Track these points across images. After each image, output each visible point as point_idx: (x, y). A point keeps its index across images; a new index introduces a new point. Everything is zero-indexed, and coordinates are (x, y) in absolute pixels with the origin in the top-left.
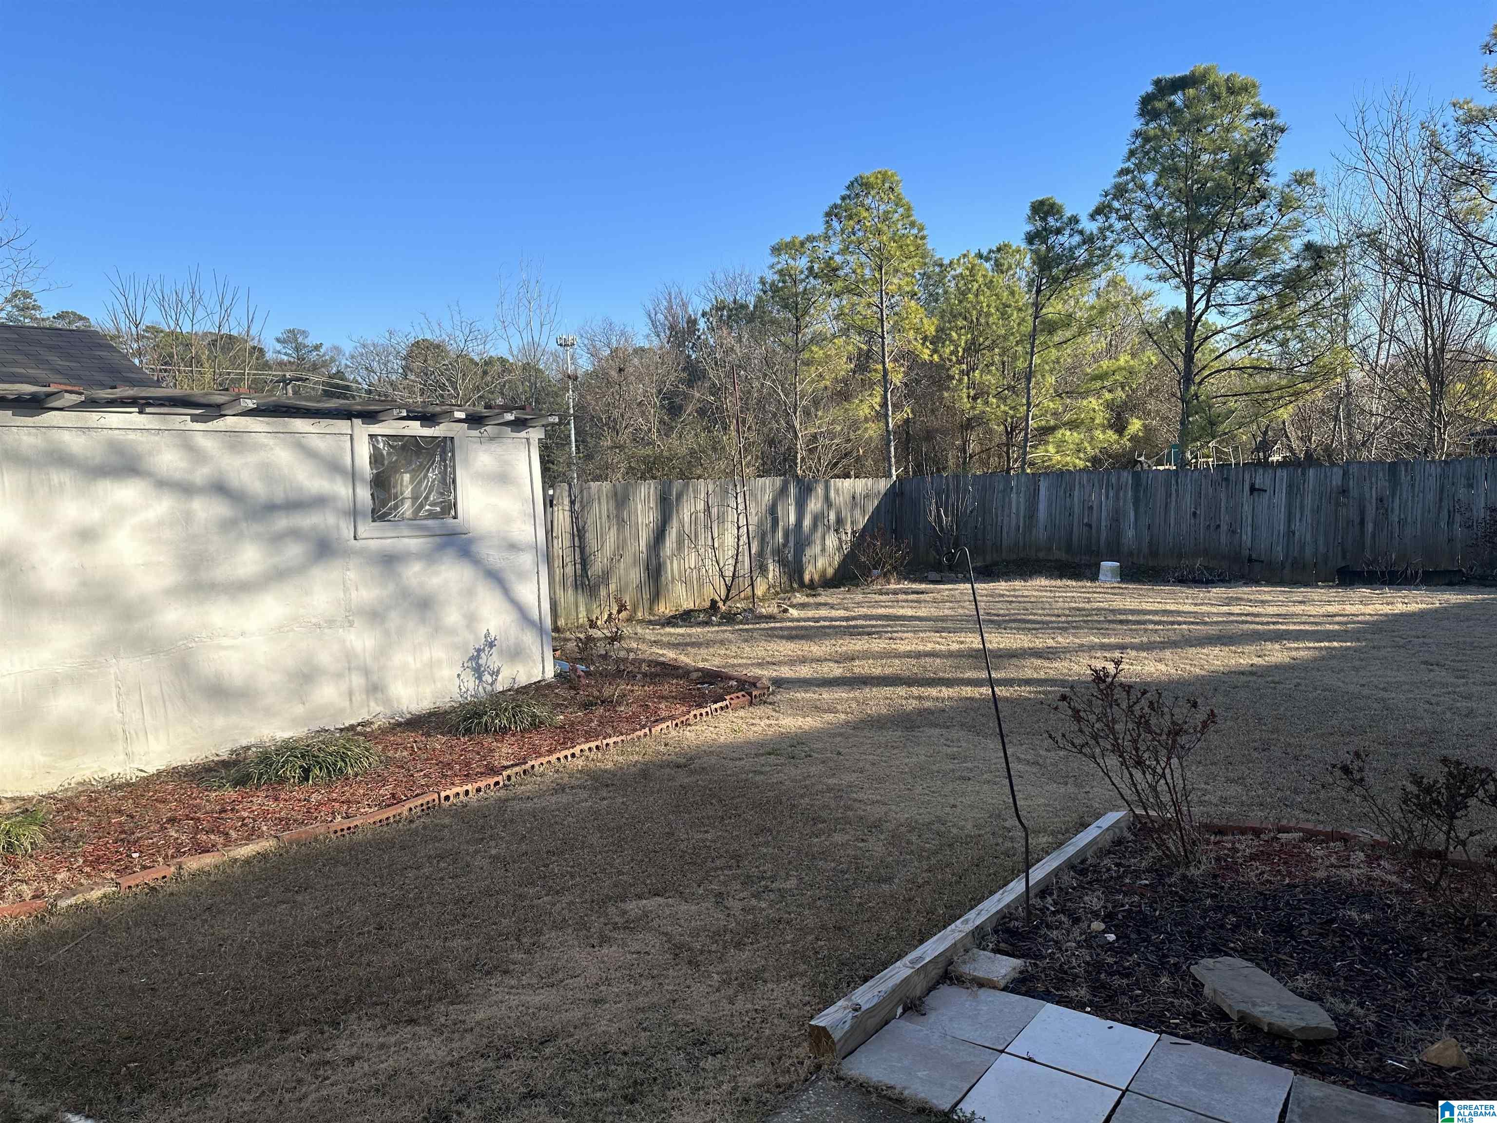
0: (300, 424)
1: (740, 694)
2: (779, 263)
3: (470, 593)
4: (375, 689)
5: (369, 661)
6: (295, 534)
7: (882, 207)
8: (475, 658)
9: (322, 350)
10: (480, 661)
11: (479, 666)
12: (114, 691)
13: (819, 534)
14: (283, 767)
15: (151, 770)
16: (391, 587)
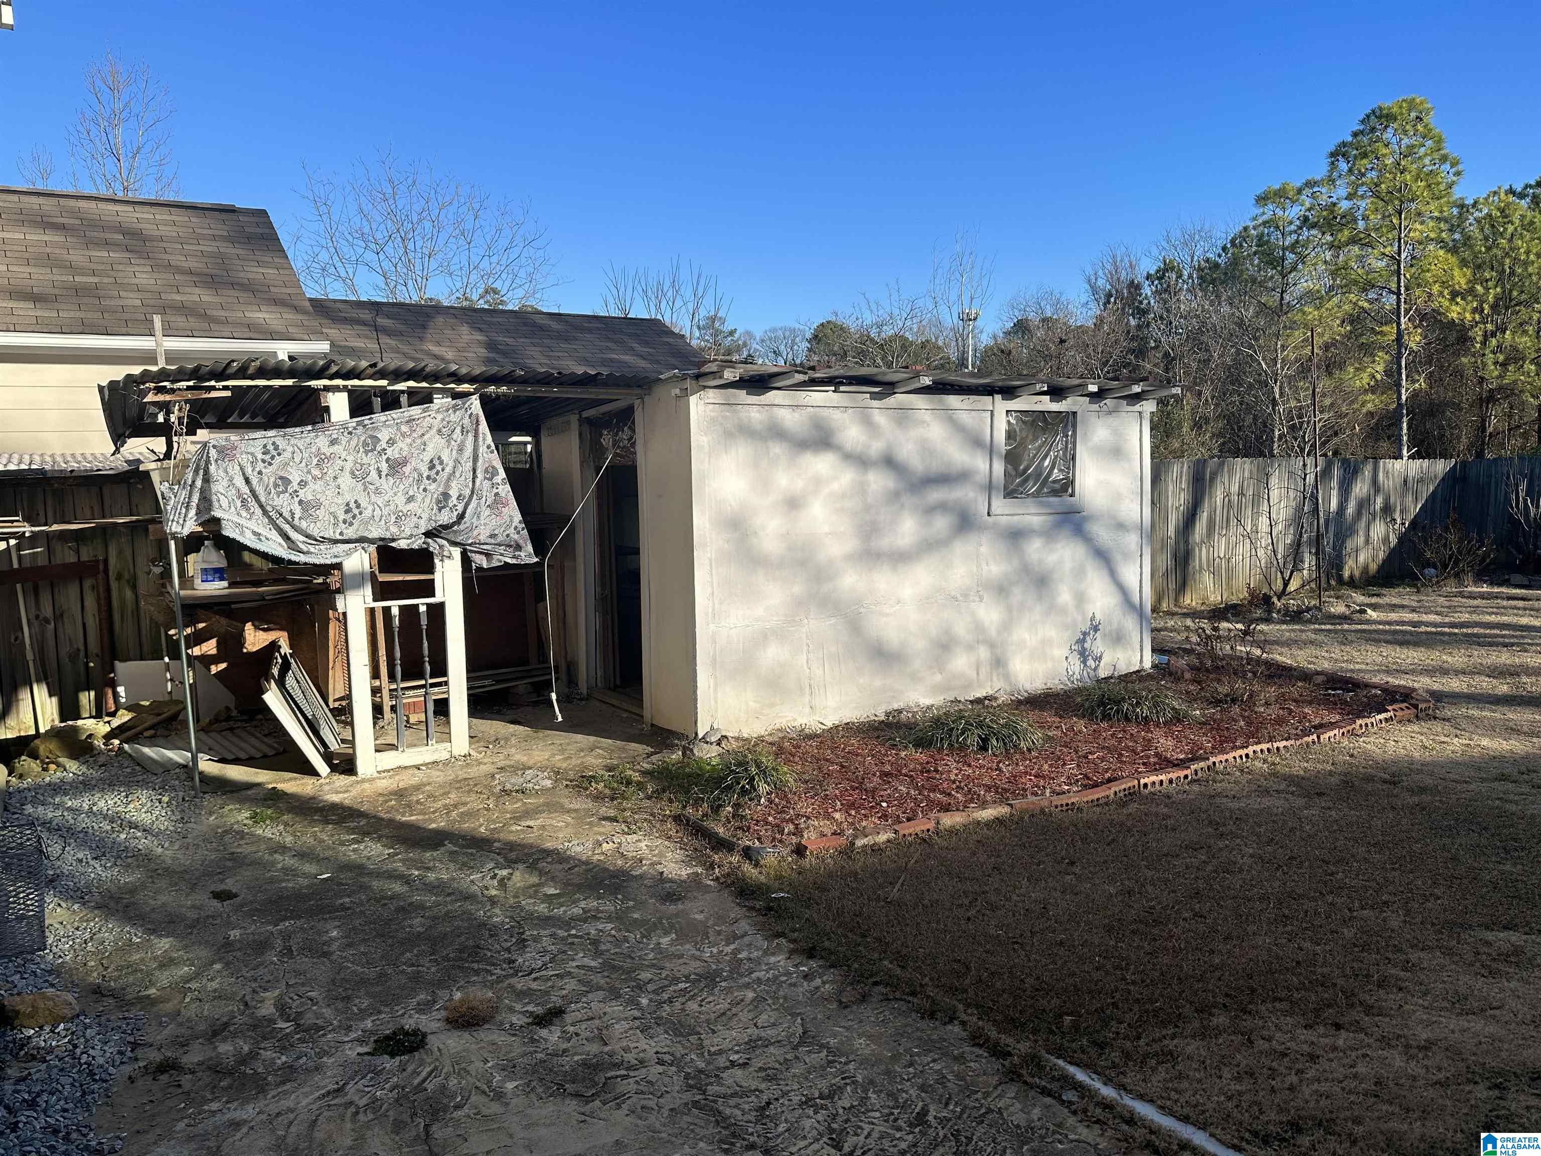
0: (953, 400)
1: (1403, 705)
2: (1264, 213)
3: (1079, 573)
4: (999, 663)
5: (993, 633)
6: (943, 507)
7: (1406, 141)
8: (1081, 641)
9: (737, 335)
10: (1086, 645)
11: (1084, 649)
12: (805, 648)
13: (1362, 524)
14: (963, 733)
15: (829, 724)
16: (1016, 562)
